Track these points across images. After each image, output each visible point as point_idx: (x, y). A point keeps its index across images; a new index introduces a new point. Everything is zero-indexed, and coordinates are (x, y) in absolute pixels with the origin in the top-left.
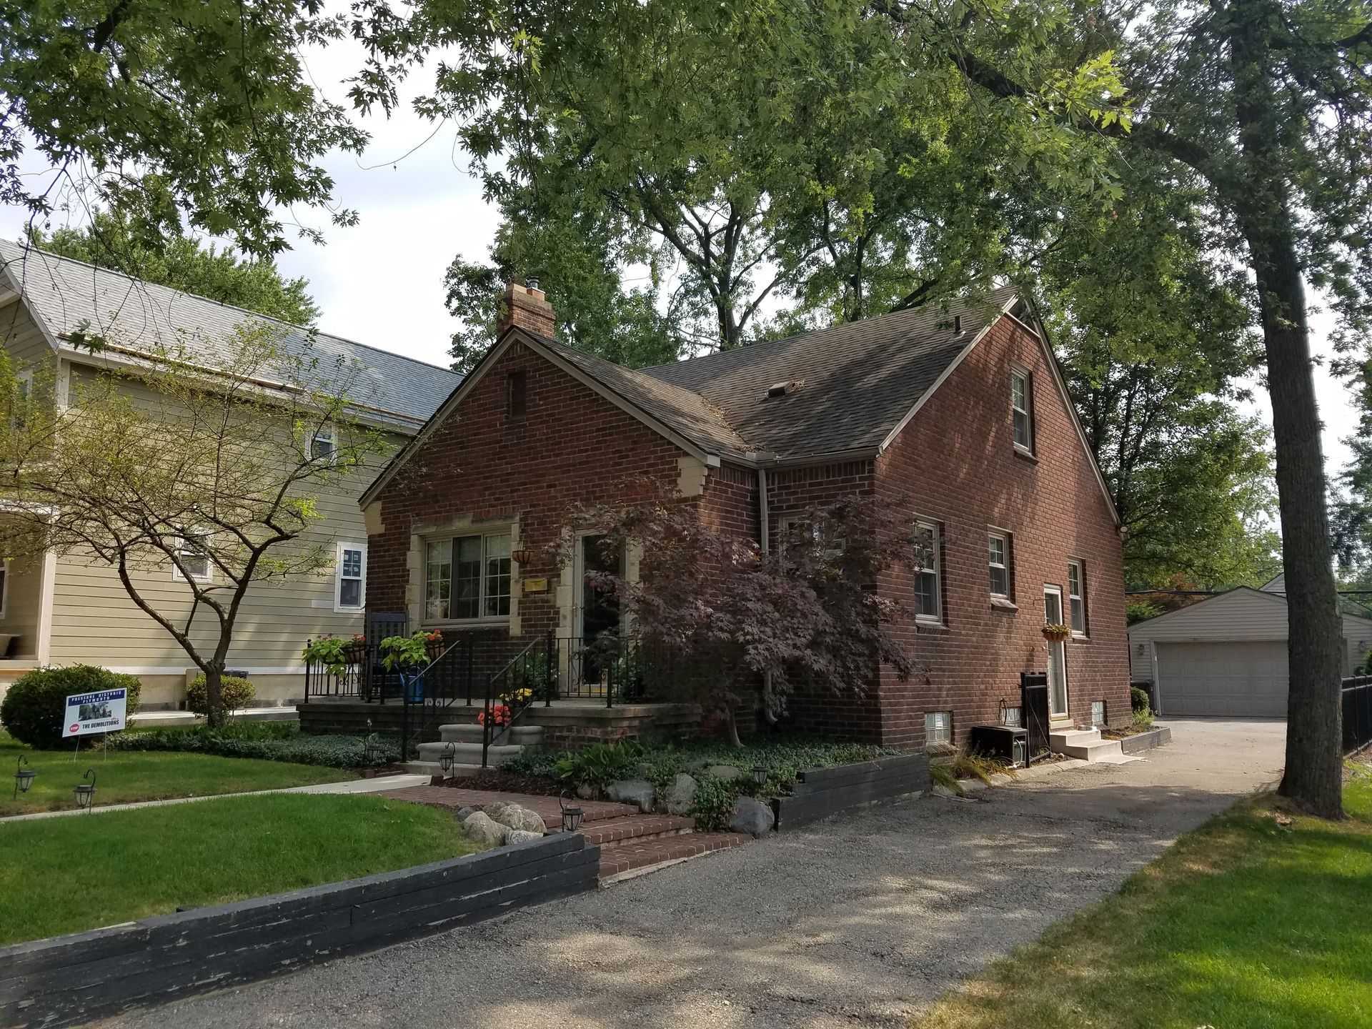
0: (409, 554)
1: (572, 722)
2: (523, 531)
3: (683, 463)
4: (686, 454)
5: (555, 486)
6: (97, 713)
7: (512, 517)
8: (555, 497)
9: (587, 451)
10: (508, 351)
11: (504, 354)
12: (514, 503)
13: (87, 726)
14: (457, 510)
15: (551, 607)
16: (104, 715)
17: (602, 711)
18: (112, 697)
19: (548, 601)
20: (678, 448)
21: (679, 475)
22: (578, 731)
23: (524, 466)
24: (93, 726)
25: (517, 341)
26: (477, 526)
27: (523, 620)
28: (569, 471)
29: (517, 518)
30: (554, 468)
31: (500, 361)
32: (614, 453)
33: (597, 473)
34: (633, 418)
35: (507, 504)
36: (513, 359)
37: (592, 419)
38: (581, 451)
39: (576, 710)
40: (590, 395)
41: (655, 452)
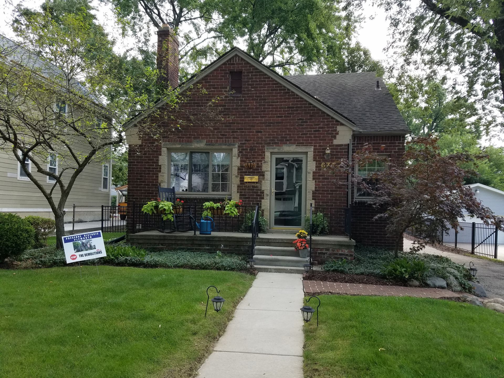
0: (160, 157)
1: (329, 246)
2: (240, 152)
3: (339, 128)
4: (342, 124)
5: (261, 132)
6: (85, 247)
7: (234, 145)
8: (261, 138)
9: (282, 117)
10: (230, 59)
11: (227, 61)
12: (234, 138)
13: (82, 256)
14: (194, 138)
15: (258, 190)
16: (91, 248)
17: (347, 242)
18: (94, 237)
19: (257, 187)
20: (337, 121)
21: (338, 134)
22: (333, 251)
23: (240, 120)
24: (86, 255)
25: (236, 55)
26: (208, 147)
27: (240, 195)
28: (270, 126)
29: (237, 146)
30: (261, 123)
31: (224, 64)
32: (298, 120)
33: (288, 129)
34: (311, 104)
35: (230, 138)
36: (233, 64)
37: (286, 102)
38: (279, 117)
39: (334, 241)
40: (284, 90)
41: (324, 122)
